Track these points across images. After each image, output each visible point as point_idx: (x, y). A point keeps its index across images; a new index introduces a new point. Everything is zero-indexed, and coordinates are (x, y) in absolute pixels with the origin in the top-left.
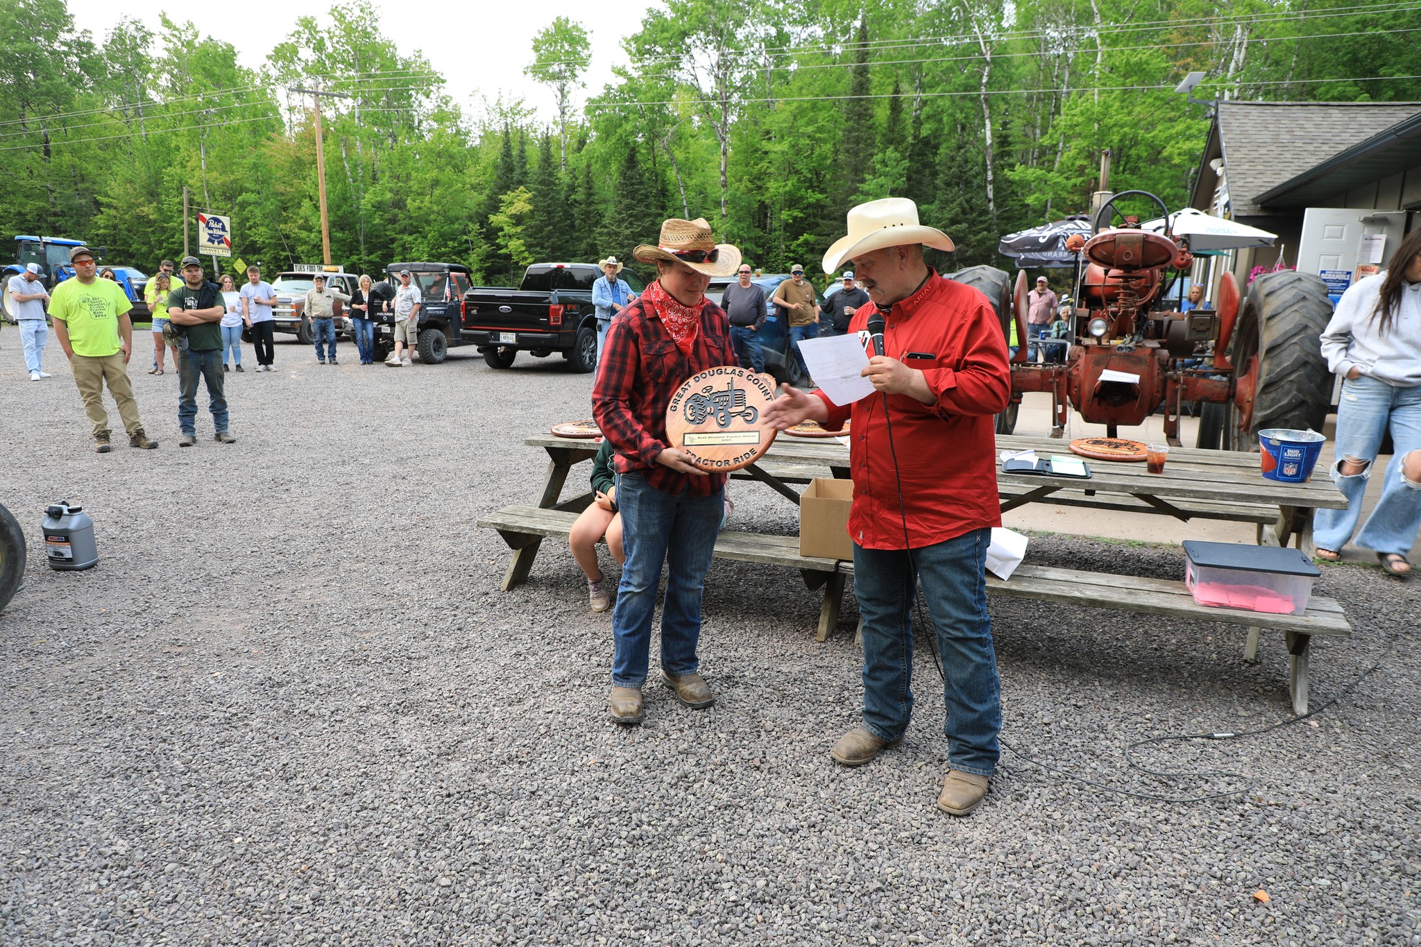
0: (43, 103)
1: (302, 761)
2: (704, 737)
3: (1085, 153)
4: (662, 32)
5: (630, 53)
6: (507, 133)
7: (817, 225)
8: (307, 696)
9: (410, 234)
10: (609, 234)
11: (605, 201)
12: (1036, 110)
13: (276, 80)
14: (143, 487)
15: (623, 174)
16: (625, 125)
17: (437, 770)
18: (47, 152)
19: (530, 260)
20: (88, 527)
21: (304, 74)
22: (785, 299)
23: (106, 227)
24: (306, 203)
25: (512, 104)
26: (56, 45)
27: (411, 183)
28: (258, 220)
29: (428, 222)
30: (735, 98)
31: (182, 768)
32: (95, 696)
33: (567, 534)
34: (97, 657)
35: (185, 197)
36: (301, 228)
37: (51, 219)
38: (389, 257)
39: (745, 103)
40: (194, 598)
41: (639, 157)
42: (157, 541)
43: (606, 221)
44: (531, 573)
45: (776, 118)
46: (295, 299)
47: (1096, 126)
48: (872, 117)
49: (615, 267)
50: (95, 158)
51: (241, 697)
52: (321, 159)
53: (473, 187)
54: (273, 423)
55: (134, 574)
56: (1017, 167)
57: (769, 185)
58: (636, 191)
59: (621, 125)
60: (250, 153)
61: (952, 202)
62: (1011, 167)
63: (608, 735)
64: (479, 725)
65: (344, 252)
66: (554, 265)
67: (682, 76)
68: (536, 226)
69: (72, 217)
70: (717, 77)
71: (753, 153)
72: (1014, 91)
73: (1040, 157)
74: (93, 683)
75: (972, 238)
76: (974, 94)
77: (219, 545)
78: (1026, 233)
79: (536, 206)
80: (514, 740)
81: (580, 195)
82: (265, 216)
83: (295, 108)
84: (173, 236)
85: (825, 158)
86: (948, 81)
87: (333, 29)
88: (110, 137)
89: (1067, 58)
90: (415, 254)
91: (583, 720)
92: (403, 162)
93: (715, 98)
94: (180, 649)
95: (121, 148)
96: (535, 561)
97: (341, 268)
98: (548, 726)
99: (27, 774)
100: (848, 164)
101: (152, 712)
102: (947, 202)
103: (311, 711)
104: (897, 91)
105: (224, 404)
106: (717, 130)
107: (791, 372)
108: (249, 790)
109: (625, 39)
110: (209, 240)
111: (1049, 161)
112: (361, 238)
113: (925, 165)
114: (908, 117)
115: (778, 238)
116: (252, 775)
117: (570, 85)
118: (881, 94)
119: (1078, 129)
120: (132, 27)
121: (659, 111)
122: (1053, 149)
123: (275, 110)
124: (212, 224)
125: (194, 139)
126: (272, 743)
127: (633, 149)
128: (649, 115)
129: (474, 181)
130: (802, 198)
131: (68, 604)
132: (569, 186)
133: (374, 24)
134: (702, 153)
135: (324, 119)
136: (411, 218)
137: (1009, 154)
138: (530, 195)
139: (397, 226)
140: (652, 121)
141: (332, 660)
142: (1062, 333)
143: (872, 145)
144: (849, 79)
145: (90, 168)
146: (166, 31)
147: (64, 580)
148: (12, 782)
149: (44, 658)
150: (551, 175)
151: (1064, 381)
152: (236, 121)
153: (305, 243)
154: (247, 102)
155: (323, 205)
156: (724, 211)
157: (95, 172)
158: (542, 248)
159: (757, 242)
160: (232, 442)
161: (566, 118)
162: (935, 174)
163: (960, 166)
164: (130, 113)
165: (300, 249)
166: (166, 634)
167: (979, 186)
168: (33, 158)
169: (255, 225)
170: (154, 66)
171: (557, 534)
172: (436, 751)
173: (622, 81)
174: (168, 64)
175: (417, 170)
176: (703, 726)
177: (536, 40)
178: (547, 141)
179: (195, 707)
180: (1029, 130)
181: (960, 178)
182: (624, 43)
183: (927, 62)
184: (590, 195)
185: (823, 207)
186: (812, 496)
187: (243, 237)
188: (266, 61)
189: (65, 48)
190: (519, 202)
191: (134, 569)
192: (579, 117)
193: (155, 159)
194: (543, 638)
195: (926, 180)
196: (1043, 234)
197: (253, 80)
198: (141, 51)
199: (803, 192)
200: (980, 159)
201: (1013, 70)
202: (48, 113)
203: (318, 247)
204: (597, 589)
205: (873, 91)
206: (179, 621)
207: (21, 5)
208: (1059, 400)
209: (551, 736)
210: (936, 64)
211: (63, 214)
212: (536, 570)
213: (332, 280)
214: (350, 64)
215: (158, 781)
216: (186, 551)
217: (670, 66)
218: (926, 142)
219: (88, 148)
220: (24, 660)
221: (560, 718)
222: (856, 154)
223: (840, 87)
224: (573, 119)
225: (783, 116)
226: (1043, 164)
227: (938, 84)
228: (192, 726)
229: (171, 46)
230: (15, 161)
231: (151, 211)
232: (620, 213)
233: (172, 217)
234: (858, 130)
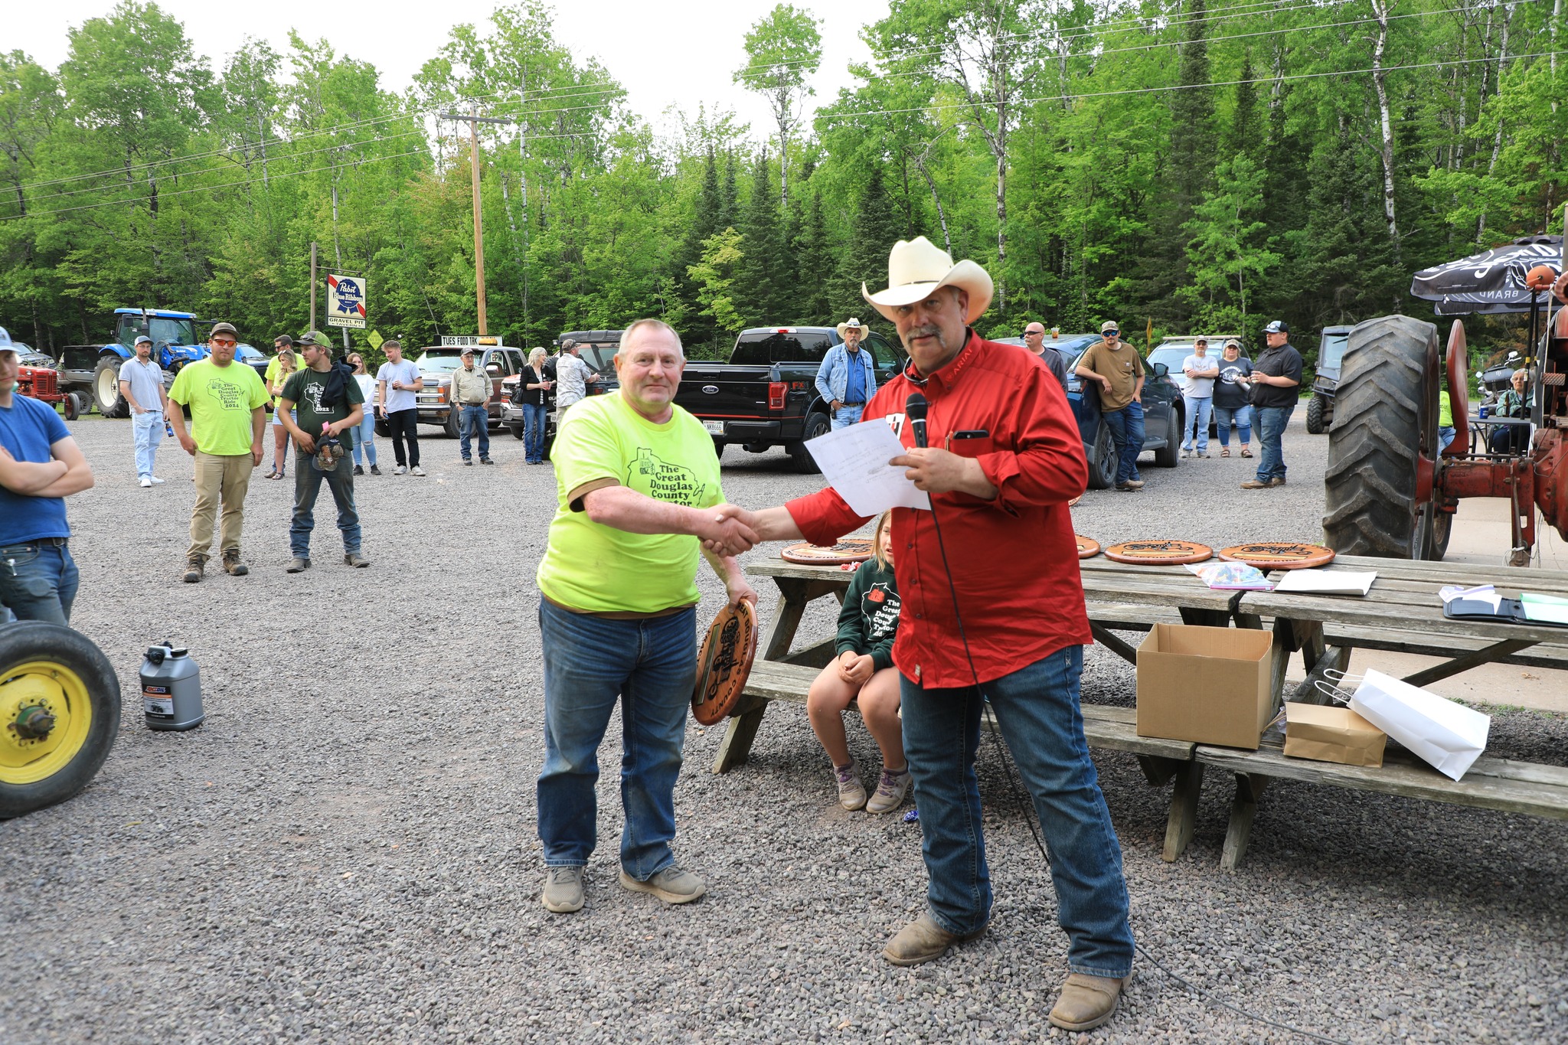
0: (151, 147)
1: (454, 1000)
2: (1003, 996)
3: (1538, 146)
4: (917, 16)
5: (872, 45)
6: (711, 158)
7: (1134, 264)
8: (461, 910)
9: (586, 294)
10: (844, 286)
11: (840, 243)
12: (1459, 88)
13: (425, 105)
14: (257, 624)
15: (865, 206)
16: (867, 142)
17: (631, 1023)
18: (154, 206)
19: (740, 323)
20: (193, 676)
21: (459, 96)
22: (1094, 368)
23: (218, 295)
24: (458, 258)
25: (719, 120)
26: (171, 77)
27: (588, 228)
28: (399, 281)
29: (609, 278)
30: (1015, 98)
31: (303, 1001)
32: (198, 898)
33: (804, 697)
34: (201, 846)
35: (313, 254)
36: (451, 289)
37: (155, 287)
38: (558, 324)
39: (1030, 104)
40: (318, 771)
41: (886, 183)
42: (274, 694)
43: (841, 269)
44: (752, 750)
45: (1074, 121)
46: (442, 381)
47: (1554, 106)
48: (1211, 112)
49: (858, 331)
50: (208, 210)
51: (377, 907)
52: (477, 201)
53: (667, 231)
54: (415, 541)
55: (246, 737)
56: (1430, 172)
57: (1064, 212)
58: (881, 228)
59: (861, 142)
60: (391, 198)
61: (1333, 225)
62: (1423, 171)
63: (866, 985)
64: (686, 962)
65: (503, 319)
66: (775, 330)
67: (946, 73)
68: (748, 279)
69: (180, 284)
70: (991, 71)
71: (1045, 171)
72: (1425, 63)
73: (1465, 155)
74: (196, 881)
75: (1364, 275)
76: (1364, 72)
77: (350, 701)
78: (1452, 266)
79: (748, 252)
80: (735, 986)
81: (806, 236)
82: (407, 276)
83: (446, 138)
84: (296, 304)
85: (1145, 172)
86: (1324, 57)
87: (495, 38)
88: (227, 183)
89: (1505, 13)
90: (592, 320)
91: (830, 962)
92: (578, 202)
93: (988, 98)
94: (301, 840)
95: (238, 197)
96: (758, 733)
97: (499, 340)
98: (782, 969)
99: (115, 999)
100: (1177, 180)
101: (267, 923)
102: (1324, 225)
103: (466, 931)
104: (1247, 75)
105: (354, 518)
106: (994, 142)
107: (1104, 470)
108: (387, 1037)
109: (866, 28)
110: (340, 308)
111: (1480, 161)
112: (524, 301)
113: (1291, 175)
114: (1264, 110)
115: (1078, 284)
116: (391, 1016)
117: (794, 92)
118: (1223, 79)
119: (1524, 113)
120: (257, 50)
121: (912, 120)
122: (1487, 143)
123: (422, 143)
124: (344, 289)
125: (326, 183)
126: (416, 973)
127: (878, 172)
128: (899, 127)
129: (668, 222)
130: (1112, 228)
131: (167, 774)
132: (791, 224)
133: (547, 29)
134: (971, 173)
135: (483, 151)
136: (587, 273)
137: (1418, 154)
138: (740, 238)
139: (569, 283)
140: (904, 134)
141: (492, 862)
142: (1513, 408)
143: (1213, 151)
144: (1178, 62)
145: (203, 223)
146: (296, 52)
147: (163, 743)
148: (97, 1009)
149: (136, 844)
150: (768, 210)
151: (1529, 480)
152: (375, 159)
153: (456, 308)
154: (390, 134)
155: (479, 260)
156: (1001, 250)
157: (207, 228)
158: (756, 306)
159: (1048, 290)
160: (365, 566)
161: (788, 135)
162: (1306, 187)
163: (1343, 174)
164: (251, 154)
165: (448, 316)
166: (284, 817)
167: (1373, 201)
168: (137, 214)
169: (395, 288)
170: (280, 95)
171: (790, 696)
172: (631, 996)
173: (863, 83)
174: (297, 92)
175: (596, 211)
176: (1000, 980)
177: (749, 37)
178: (764, 167)
179: (320, 918)
180: (1447, 118)
181: (1344, 190)
182: (865, 34)
183: (1291, 34)
184: (820, 235)
185: (1142, 240)
186: (1153, 649)
187: (380, 303)
188: (412, 82)
189: (178, 80)
190: (727, 247)
191: (247, 731)
192: (806, 133)
193: (279, 209)
194: (771, 842)
195: (1293, 196)
196: (1480, 266)
197: (397, 106)
198: (266, 78)
199: (1113, 220)
200: (1374, 162)
201: (1422, 35)
202: (157, 159)
203: (471, 314)
204: (847, 778)
205: (1213, 78)
206: (301, 801)
207: (132, 31)
208: (1521, 508)
209: (787, 983)
210: (1304, 34)
211: (169, 280)
212: (759, 745)
213: (489, 356)
214: (515, 81)
215: (274, 1017)
216: (309, 708)
217: (927, 60)
218: (1291, 143)
219: (201, 198)
220: (114, 847)
221: (799, 957)
222: (1189, 164)
223: (1165, 75)
224: (797, 136)
225: (1084, 118)
226: (1471, 164)
227: (1308, 62)
228: (316, 944)
229: (301, 69)
230: (118, 217)
231: (272, 273)
232: (860, 258)
233: (296, 280)
234: (1192, 131)
